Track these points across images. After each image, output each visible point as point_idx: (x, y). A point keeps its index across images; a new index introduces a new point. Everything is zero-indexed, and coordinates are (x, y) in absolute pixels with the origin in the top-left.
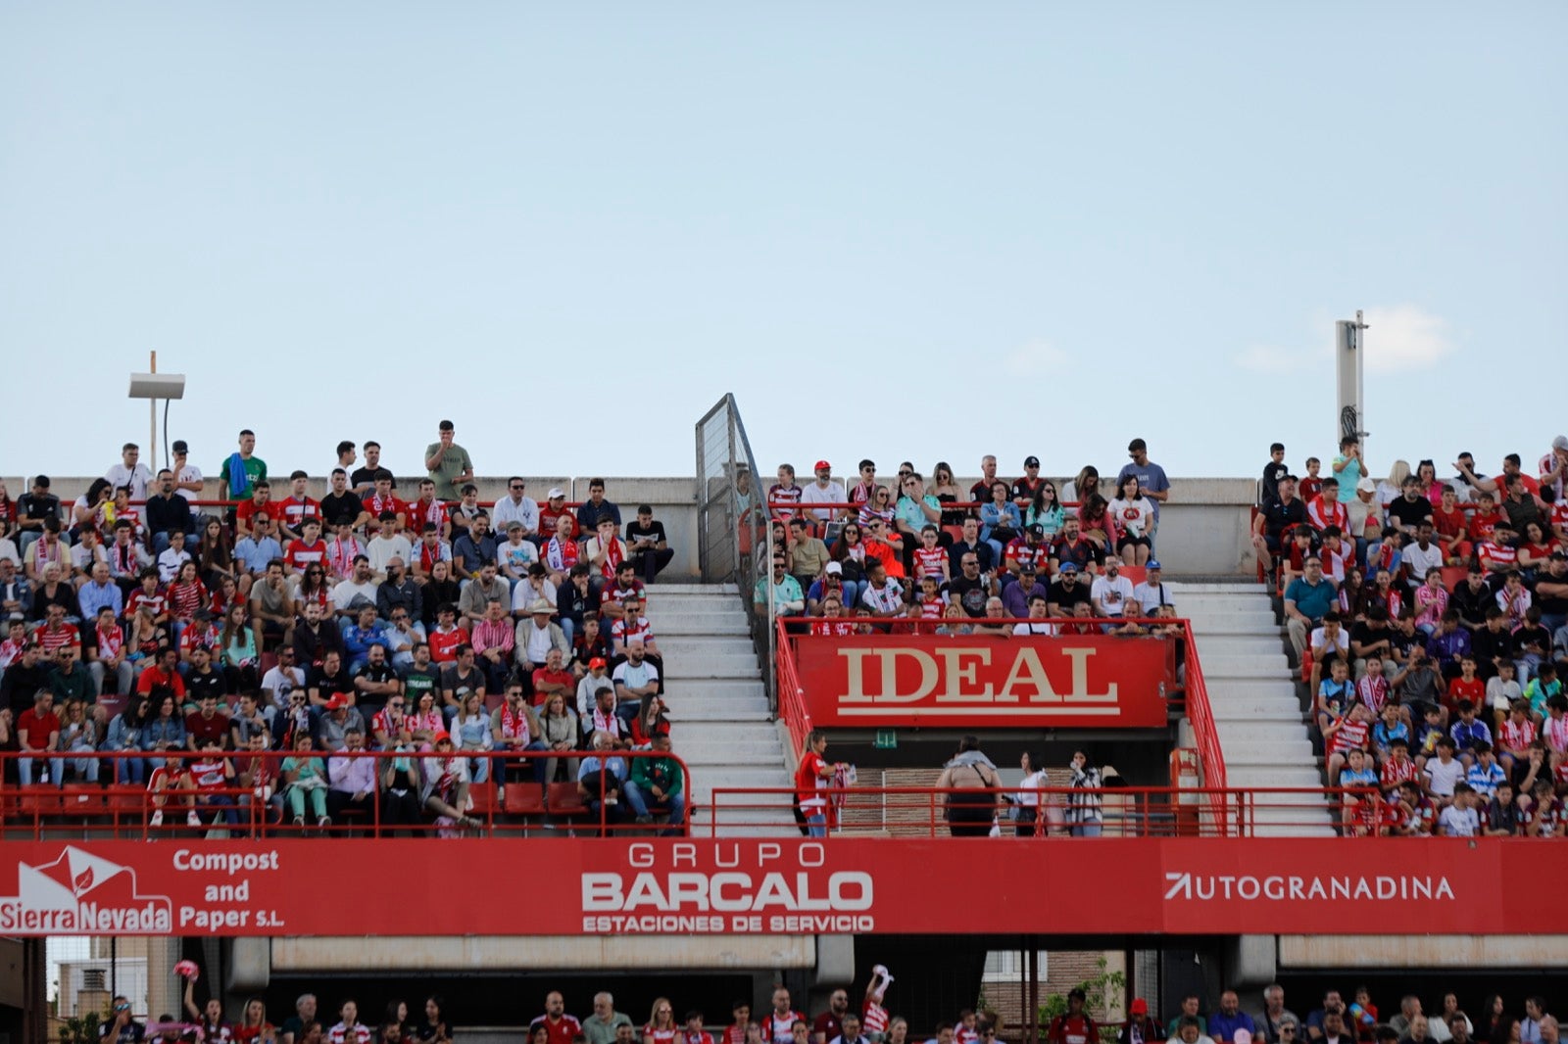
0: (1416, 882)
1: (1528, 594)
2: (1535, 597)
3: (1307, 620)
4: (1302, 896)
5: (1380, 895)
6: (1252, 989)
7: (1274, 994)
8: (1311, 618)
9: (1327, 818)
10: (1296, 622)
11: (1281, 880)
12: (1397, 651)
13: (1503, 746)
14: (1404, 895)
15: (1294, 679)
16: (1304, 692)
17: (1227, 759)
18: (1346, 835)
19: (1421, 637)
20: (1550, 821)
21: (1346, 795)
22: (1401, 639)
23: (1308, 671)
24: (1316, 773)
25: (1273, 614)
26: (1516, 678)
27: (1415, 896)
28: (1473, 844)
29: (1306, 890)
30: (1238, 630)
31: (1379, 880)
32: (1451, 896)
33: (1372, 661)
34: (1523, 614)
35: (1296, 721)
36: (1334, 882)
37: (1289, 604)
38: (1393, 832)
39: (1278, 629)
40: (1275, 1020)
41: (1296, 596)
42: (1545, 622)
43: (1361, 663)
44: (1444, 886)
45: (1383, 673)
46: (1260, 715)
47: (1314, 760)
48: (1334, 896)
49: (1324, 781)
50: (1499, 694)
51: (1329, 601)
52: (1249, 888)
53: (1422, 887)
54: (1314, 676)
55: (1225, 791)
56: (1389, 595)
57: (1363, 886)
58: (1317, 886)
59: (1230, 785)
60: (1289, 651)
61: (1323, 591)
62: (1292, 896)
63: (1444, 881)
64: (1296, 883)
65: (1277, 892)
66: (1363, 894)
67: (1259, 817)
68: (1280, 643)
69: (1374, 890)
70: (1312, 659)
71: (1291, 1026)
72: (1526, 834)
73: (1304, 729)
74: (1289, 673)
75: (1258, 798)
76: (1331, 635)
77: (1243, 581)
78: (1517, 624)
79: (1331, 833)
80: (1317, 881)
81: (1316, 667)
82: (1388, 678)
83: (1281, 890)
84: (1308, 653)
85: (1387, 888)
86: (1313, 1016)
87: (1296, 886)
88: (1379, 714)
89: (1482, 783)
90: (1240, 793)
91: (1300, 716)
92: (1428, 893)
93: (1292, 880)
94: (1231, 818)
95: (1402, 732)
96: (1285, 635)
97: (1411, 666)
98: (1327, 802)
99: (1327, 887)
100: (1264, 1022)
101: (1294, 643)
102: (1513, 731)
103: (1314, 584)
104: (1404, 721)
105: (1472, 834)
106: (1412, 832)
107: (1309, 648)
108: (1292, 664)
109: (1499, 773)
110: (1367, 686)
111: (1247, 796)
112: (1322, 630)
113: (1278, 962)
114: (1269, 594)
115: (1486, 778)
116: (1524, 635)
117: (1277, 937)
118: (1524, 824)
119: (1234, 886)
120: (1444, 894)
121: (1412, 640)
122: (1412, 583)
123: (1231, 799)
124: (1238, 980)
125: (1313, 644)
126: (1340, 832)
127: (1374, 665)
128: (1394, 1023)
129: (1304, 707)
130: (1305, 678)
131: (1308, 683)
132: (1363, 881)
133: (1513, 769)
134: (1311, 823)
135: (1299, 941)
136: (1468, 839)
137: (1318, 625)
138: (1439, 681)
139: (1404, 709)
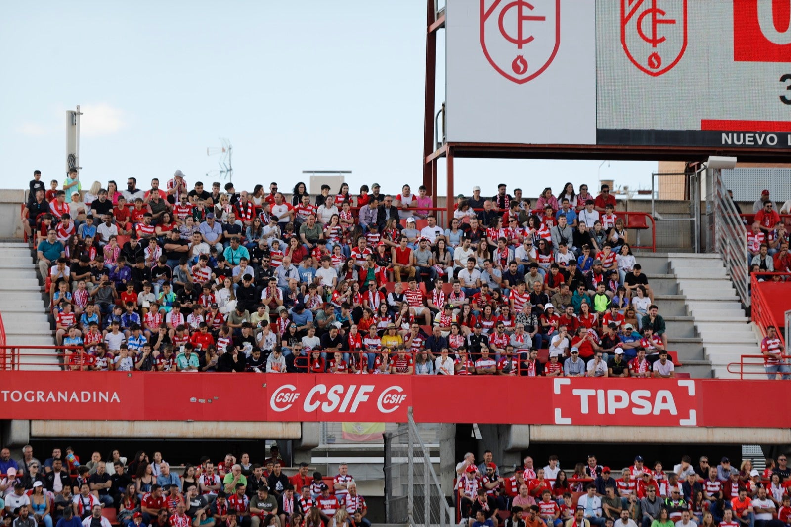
0: (101, 394)
1: (160, 249)
2: (164, 251)
3: (49, 261)
4: (43, 400)
5: (82, 401)
6: (17, 447)
7: (28, 450)
8: (51, 260)
9: (57, 361)
10: (43, 262)
11: (33, 392)
12: (94, 277)
13: (146, 324)
14: (95, 401)
15: (41, 291)
16: (46, 297)
17: (6, 332)
18: (66, 370)
19: (106, 271)
20: (169, 364)
21: (66, 350)
22: (96, 272)
23: (49, 287)
24: (52, 339)
25: (31, 258)
26: (153, 291)
27: (100, 401)
28: (130, 375)
29: (45, 397)
30: (13, 266)
31: (82, 393)
32: (118, 401)
33: (82, 282)
34: (157, 259)
35: (42, 312)
36: (60, 394)
37: (40, 253)
38: (89, 369)
39: (34, 266)
40: (28, 464)
41: (43, 249)
42: (168, 264)
43: (75, 283)
44: (115, 396)
45: (86, 288)
46: (24, 309)
47: (51, 332)
48: (59, 400)
49: (55, 342)
50: (145, 299)
51: (60, 252)
52: (16, 396)
53: (104, 397)
54: (52, 290)
55: (5, 348)
56: (90, 249)
57: (74, 395)
58: (51, 395)
59: (8, 344)
60: (39, 277)
61: (57, 247)
62: (38, 400)
63: (115, 394)
64: (40, 394)
65: (31, 399)
66: (74, 400)
67: (22, 360)
68: (34, 273)
69: (79, 398)
70: (51, 281)
71: (36, 465)
72: (157, 370)
73: (46, 316)
74: (39, 288)
75: (22, 351)
76: (61, 269)
77: (16, 241)
78: (154, 264)
79: (59, 369)
80: (51, 393)
81: (53, 285)
82: (89, 291)
83: (33, 398)
84: (49, 278)
85: (85, 397)
86: (47, 461)
87: (40, 396)
88: (84, 309)
89: (135, 344)
90: (13, 348)
91: (44, 310)
92: (107, 399)
93: (38, 392)
94: (8, 361)
95: (95, 318)
96: (37, 269)
97: (101, 285)
98: (57, 353)
99: (56, 396)
100: (23, 464)
101: (42, 273)
102: (150, 318)
103: (52, 243)
104: (96, 313)
105: (129, 370)
106: (99, 369)
107: (49, 275)
108: (41, 284)
109: (144, 340)
110: (78, 295)
111: (16, 350)
112: (57, 266)
113: (30, 433)
114: (30, 248)
115: (138, 342)
116: (158, 270)
117: (30, 421)
118: (156, 366)
119: (9, 395)
120: (115, 400)
121: (102, 272)
122: (101, 243)
123: (8, 351)
124: (10, 443)
125: (52, 273)
126: (63, 369)
127: (82, 284)
128: (88, 465)
129: (46, 306)
130: (47, 291)
131: (49, 293)
132: (74, 393)
133: (151, 337)
134: (49, 364)
135: (41, 423)
136: (128, 373)
137: (54, 264)
138: (115, 293)
139: (97, 307)
